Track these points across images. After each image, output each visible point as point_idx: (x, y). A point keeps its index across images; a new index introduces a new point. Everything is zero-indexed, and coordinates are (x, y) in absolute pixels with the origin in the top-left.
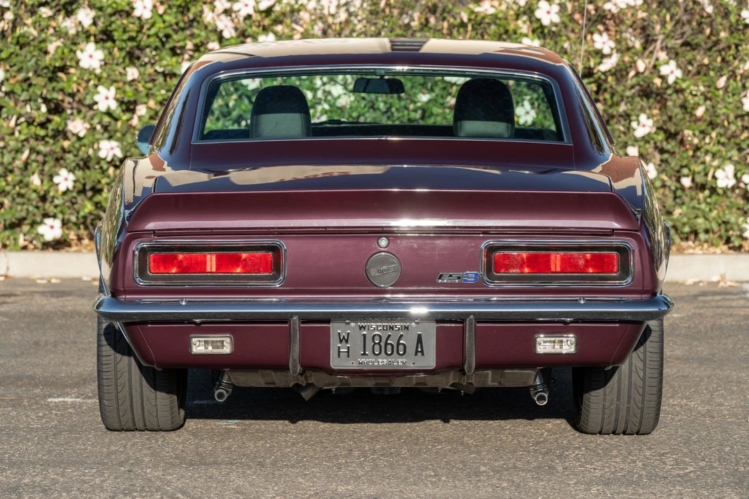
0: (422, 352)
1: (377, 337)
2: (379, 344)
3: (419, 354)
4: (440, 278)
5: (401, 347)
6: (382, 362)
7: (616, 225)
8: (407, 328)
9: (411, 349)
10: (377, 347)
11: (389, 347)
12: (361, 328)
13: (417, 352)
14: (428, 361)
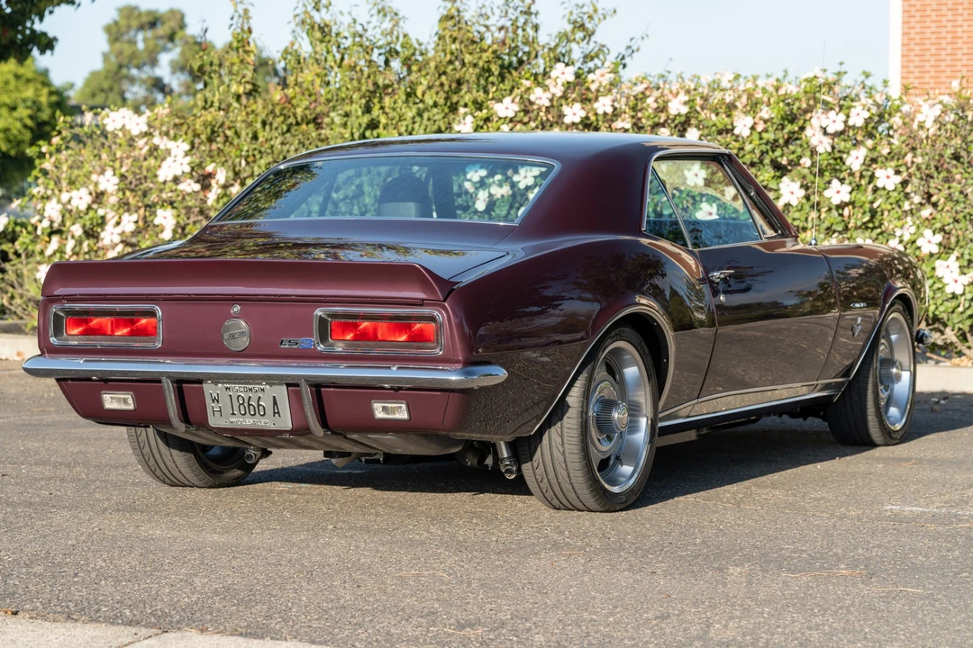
0: (278, 413)
1: (240, 398)
2: (243, 404)
3: (277, 415)
4: (281, 344)
5: (261, 408)
6: (249, 422)
7: (422, 296)
8: (263, 390)
9: (270, 411)
10: (242, 407)
11: (251, 408)
12: (227, 388)
13: (274, 413)
14: (285, 422)
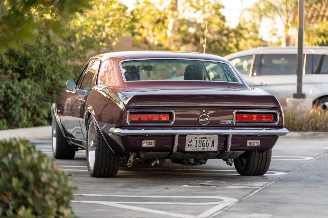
0: (214, 146)
1: (200, 141)
2: (201, 143)
4: (221, 122)
5: (207, 144)
6: (201, 149)
7: (273, 106)
8: (210, 138)
9: (210, 145)
10: (200, 144)
11: (204, 144)
12: (196, 138)
13: (212, 145)
14: (215, 149)
